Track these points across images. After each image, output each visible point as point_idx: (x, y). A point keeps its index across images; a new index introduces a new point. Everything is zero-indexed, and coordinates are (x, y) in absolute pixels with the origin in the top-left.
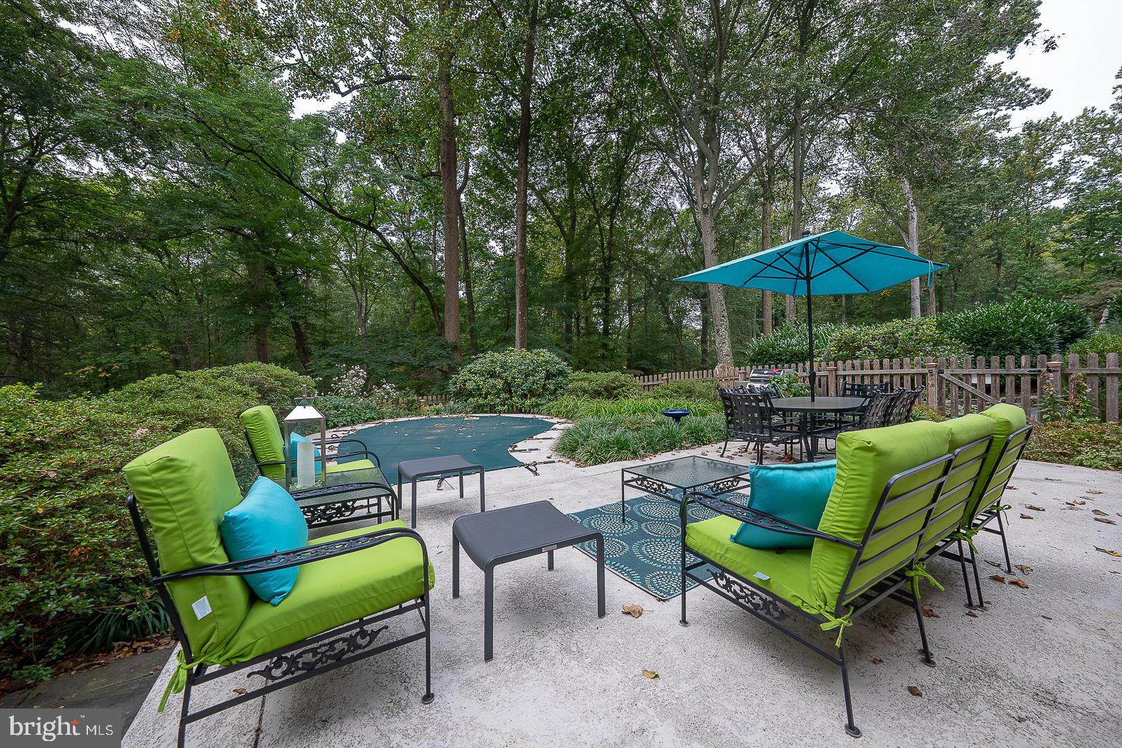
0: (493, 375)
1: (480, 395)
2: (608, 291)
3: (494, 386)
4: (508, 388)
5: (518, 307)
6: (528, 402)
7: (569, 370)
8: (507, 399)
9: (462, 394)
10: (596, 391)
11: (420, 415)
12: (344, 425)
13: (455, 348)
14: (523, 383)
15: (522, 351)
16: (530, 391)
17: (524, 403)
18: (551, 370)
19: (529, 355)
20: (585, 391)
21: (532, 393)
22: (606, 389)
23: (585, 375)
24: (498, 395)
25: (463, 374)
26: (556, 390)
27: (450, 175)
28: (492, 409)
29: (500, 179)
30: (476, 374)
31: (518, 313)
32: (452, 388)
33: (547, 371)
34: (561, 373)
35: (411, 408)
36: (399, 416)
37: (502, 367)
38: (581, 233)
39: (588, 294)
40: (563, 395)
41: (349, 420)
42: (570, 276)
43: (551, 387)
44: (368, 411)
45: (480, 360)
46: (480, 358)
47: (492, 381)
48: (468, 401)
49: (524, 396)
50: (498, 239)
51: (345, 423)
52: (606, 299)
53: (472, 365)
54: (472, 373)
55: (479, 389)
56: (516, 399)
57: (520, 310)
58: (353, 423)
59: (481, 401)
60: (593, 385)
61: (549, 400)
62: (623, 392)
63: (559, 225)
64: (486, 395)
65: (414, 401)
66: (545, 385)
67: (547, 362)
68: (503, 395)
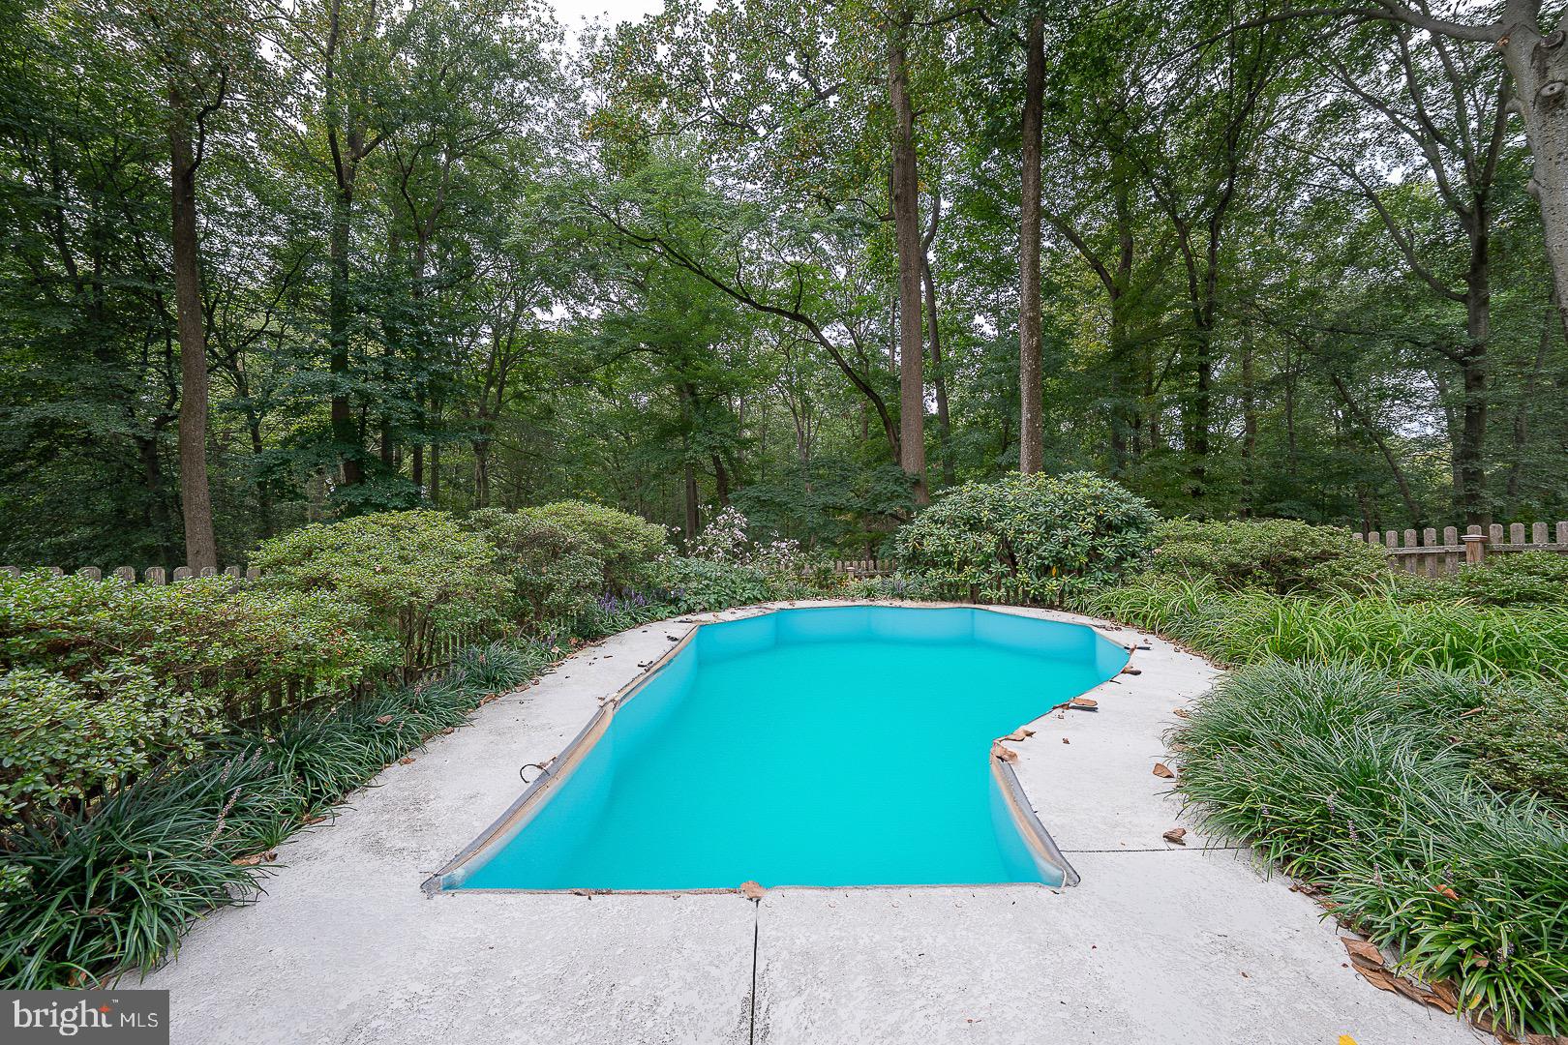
0: (975, 525)
1: (949, 564)
2: (1204, 369)
3: (978, 547)
4: (1008, 553)
5: (1025, 406)
6: (1053, 584)
7: (1150, 515)
8: (1003, 575)
9: (916, 560)
10: (1232, 566)
11: (837, 596)
12: (704, 610)
13: (917, 483)
14: (1041, 543)
15: (1037, 478)
16: (1059, 561)
17: (1043, 586)
18: (1110, 516)
19: (1054, 485)
20: (1203, 566)
21: (1062, 565)
22: (1266, 564)
23: (1197, 527)
24: (985, 565)
25: (920, 524)
26: (1121, 559)
27: (907, 211)
28: (975, 596)
29: (991, 214)
30: (943, 523)
31: (1025, 415)
32: (901, 549)
33: (1099, 518)
34: (1133, 522)
35: (826, 584)
36: (801, 596)
37: (994, 510)
38: (1146, 271)
39: (1155, 384)
40: (1139, 572)
41: (712, 601)
42: (1122, 350)
43: (1110, 554)
44: (749, 586)
45: (951, 497)
46: (952, 493)
47: (972, 538)
48: (928, 575)
49: (1044, 571)
50: (988, 311)
51: (707, 606)
52: (1202, 386)
53: (936, 508)
54: (936, 522)
55: (946, 553)
56: (1023, 576)
57: (1029, 411)
58: (720, 605)
59: (951, 577)
60: (1228, 552)
61: (1106, 582)
62: (1334, 573)
63: (1098, 268)
64: (965, 562)
65: (828, 570)
66: (1094, 548)
67: (1096, 497)
68: (996, 567)
